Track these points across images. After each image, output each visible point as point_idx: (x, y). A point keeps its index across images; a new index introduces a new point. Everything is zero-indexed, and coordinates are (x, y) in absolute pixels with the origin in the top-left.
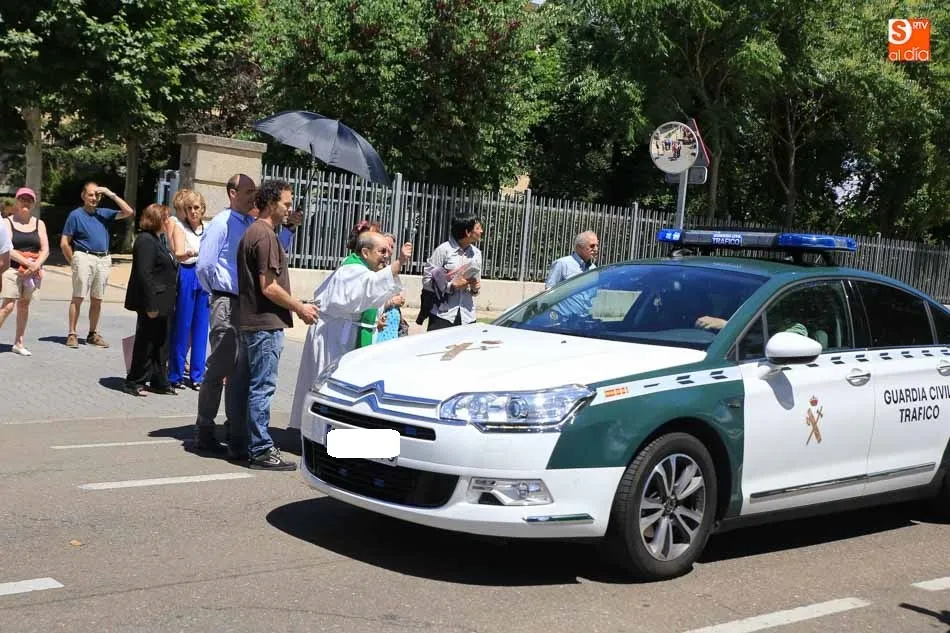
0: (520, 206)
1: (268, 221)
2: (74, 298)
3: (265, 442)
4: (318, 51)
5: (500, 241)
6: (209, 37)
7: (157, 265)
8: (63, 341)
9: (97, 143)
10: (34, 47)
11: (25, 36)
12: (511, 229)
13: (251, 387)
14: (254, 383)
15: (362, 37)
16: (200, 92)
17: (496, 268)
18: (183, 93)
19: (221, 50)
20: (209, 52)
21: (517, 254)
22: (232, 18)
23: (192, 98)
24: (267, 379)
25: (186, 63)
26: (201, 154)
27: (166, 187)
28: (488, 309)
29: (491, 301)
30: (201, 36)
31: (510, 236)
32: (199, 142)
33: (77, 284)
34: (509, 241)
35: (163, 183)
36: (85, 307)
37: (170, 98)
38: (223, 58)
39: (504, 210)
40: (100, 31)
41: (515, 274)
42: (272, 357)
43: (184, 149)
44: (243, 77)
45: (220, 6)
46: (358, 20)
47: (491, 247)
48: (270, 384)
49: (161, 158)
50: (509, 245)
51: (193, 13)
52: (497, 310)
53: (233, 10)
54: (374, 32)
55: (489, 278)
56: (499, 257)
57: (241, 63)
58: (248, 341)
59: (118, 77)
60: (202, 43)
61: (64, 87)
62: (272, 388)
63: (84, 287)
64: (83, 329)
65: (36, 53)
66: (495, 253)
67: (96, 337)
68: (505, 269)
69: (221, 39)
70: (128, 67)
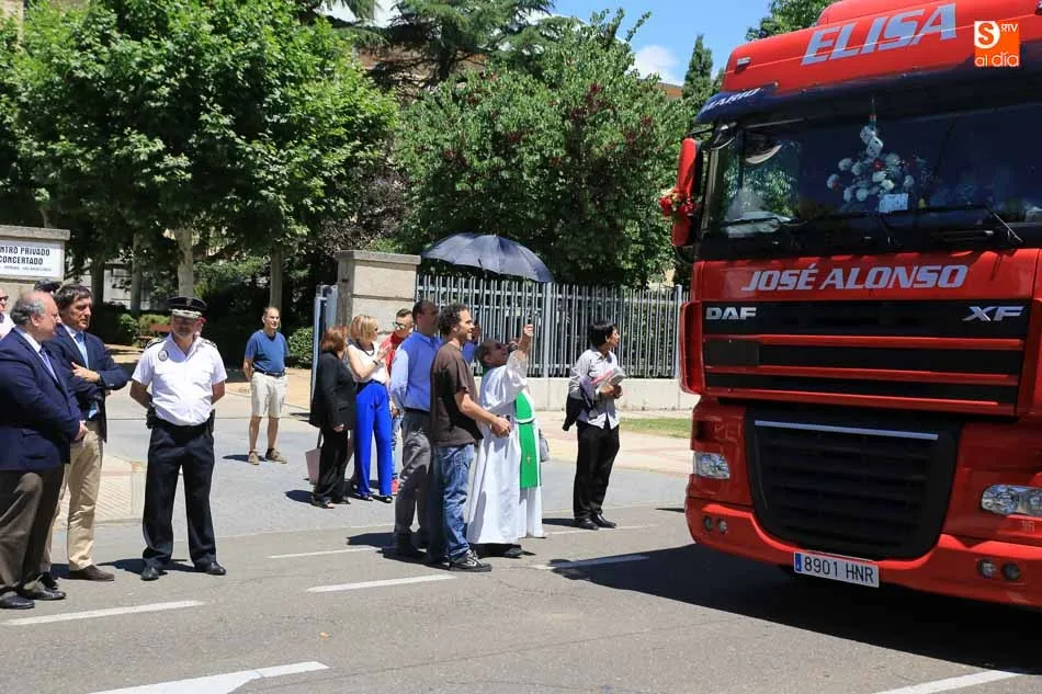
0: (671, 303)
1: (455, 343)
2: (253, 416)
3: (461, 546)
4: (463, 161)
5: (653, 339)
6: (349, 147)
7: (339, 383)
8: (244, 458)
9: (237, 256)
10: (187, 170)
11: (180, 160)
12: (663, 326)
13: (445, 497)
14: (447, 493)
15: (504, 144)
16: (341, 202)
17: (650, 367)
18: (325, 204)
19: (361, 159)
20: (350, 163)
21: (670, 351)
22: (371, 127)
23: (334, 208)
24: (460, 488)
25: (327, 174)
26: (359, 269)
27: (323, 302)
28: (643, 409)
29: (647, 400)
30: (341, 146)
31: (662, 333)
32: (356, 258)
33: (256, 404)
34: (662, 339)
35: (319, 298)
36: (264, 425)
37: (312, 209)
38: (362, 166)
39: (655, 307)
40: (248, 149)
41: (670, 371)
42: (464, 468)
43: (342, 266)
44: (380, 183)
45: (359, 116)
46: (499, 128)
47: (643, 346)
48: (463, 493)
49: (301, 268)
50: (662, 343)
51: (334, 126)
52: (654, 410)
53: (372, 118)
54: (517, 138)
55: (642, 377)
56: (652, 355)
57: (379, 169)
58: (441, 454)
59: (264, 192)
60: (343, 153)
61: (214, 206)
62: (463, 497)
63: (262, 406)
64: (262, 447)
65: (189, 176)
66: (648, 352)
67: (274, 453)
68: (659, 368)
69: (361, 148)
70: (271, 183)
